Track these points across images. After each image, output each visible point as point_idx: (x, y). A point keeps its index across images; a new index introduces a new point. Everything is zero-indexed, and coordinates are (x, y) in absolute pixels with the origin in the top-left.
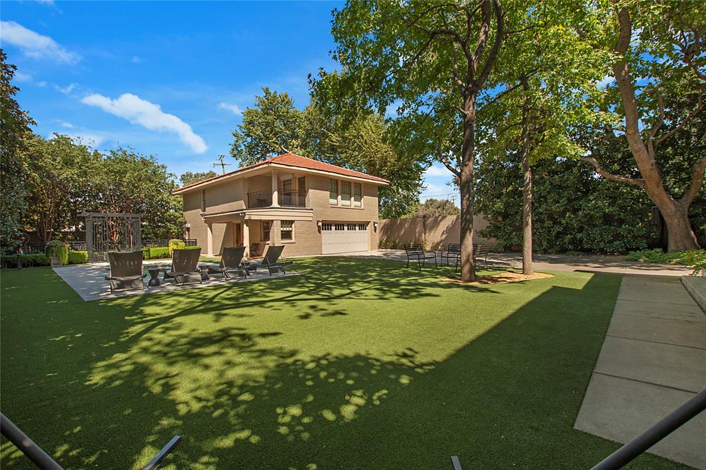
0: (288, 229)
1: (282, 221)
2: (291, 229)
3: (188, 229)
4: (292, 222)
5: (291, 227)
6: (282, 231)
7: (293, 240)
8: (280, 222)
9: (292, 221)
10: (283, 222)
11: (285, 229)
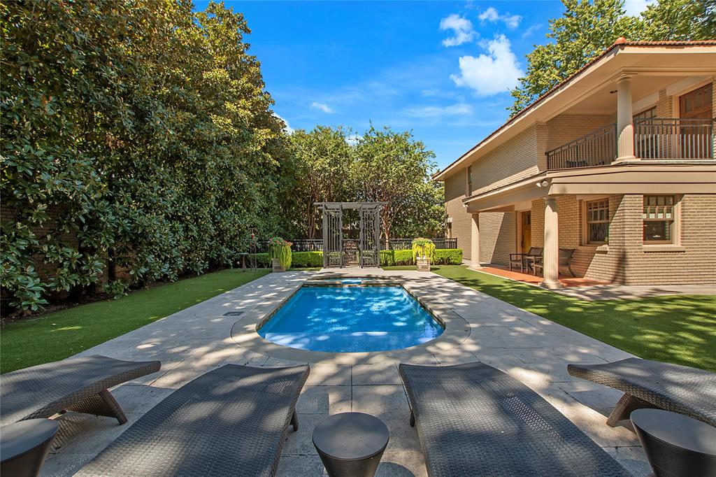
0: (660, 216)
1: (645, 196)
2: (669, 216)
3: (450, 225)
4: (676, 198)
5: (669, 211)
6: (645, 222)
7: (677, 244)
8: (640, 200)
9: (673, 196)
10: (648, 198)
11: (652, 216)
